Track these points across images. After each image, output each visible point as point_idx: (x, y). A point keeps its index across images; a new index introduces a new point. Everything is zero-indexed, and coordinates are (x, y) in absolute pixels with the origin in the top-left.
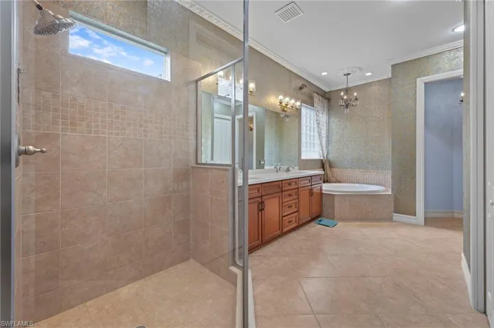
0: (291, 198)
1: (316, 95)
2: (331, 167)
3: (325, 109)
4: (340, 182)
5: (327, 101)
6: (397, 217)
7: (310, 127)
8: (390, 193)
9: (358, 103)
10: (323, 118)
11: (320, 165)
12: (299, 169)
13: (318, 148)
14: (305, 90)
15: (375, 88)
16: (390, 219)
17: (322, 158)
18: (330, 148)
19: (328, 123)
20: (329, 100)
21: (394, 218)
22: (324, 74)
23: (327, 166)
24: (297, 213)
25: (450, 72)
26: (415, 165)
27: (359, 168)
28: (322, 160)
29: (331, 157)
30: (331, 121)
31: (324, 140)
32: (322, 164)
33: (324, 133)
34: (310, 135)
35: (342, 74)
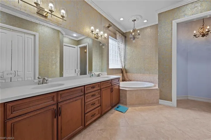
0: (94, 97)
1: (118, 33)
2: (126, 72)
3: (123, 41)
4: (131, 81)
5: (124, 37)
6: (161, 102)
7: (115, 51)
8: (158, 88)
9: (140, 36)
10: (122, 46)
11: (120, 71)
12: (107, 75)
13: (119, 63)
14: (110, 28)
15: (148, 30)
16: (157, 103)
17: (122, 68)
18: (126, 62)
19: (125, 49)
20: (125, 37)
21: (159, 102)
22: (122, 19)
23: (124, 72)
24: (100, 107)
25: (192, 16)
26: (172, 72)
27: (141, 73)
28: (121, 69)
29: (126, 67)
30: (126, 48)
31: (123, 58)
32: (122, 71)
33: (123, 54)
34: (115, 56)
35: (131, 20)
